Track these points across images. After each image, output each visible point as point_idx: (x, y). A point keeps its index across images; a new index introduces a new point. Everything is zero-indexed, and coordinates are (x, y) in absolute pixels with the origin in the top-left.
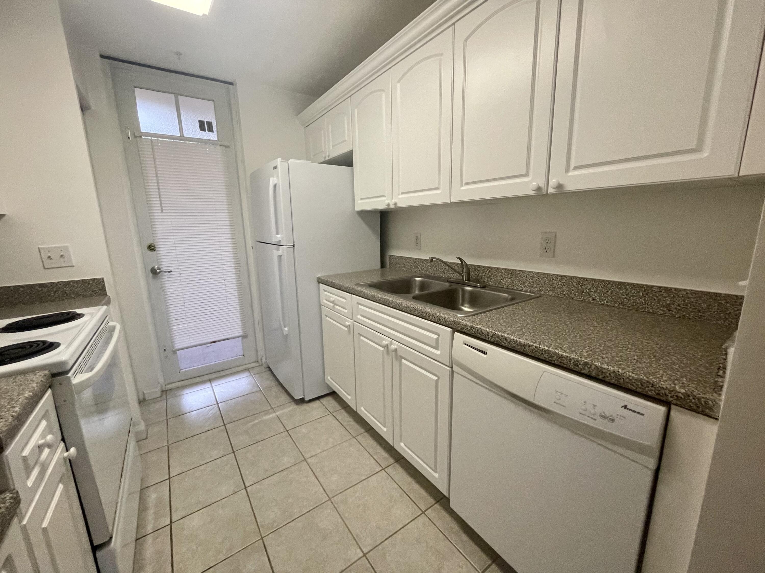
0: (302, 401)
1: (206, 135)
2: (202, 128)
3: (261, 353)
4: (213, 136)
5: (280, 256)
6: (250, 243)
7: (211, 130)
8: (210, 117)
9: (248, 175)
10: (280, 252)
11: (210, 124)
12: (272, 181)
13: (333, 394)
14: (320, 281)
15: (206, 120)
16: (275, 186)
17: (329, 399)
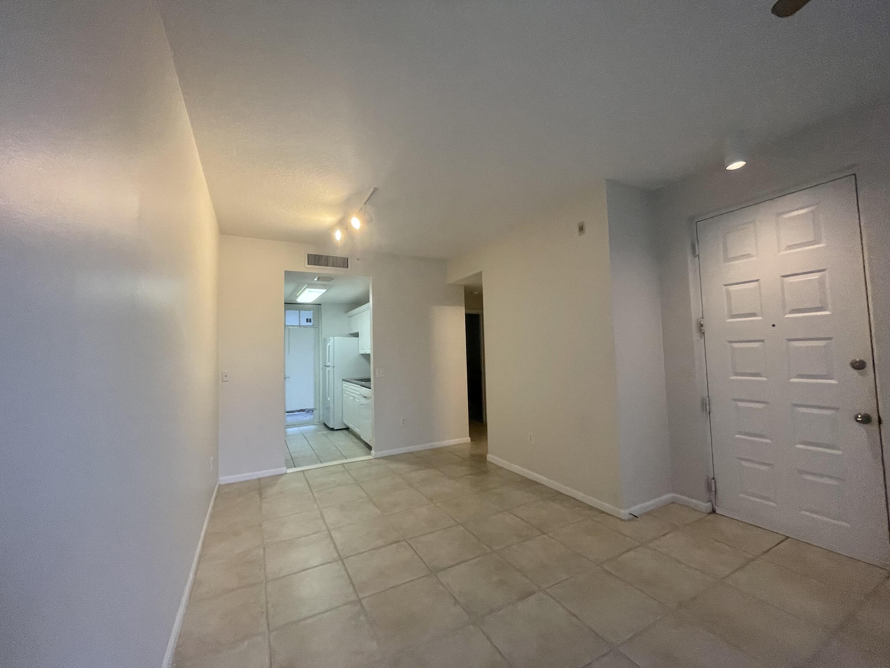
0: (332, 429)
1: (309, 324)
2: (307, 321)
3: (321, 418)
4: (311, 324)
5: (329, 371)
6: (321, 366)
7: (310, 322)
8: (310, 317)
9: (323, 339)
10: (329, 369)
11: (310, 319)
12: (328, 344)
13: (347, 429)
14: (343, 380)
15: (309, 318)
16: (329, 346)
17: (345, 431)
